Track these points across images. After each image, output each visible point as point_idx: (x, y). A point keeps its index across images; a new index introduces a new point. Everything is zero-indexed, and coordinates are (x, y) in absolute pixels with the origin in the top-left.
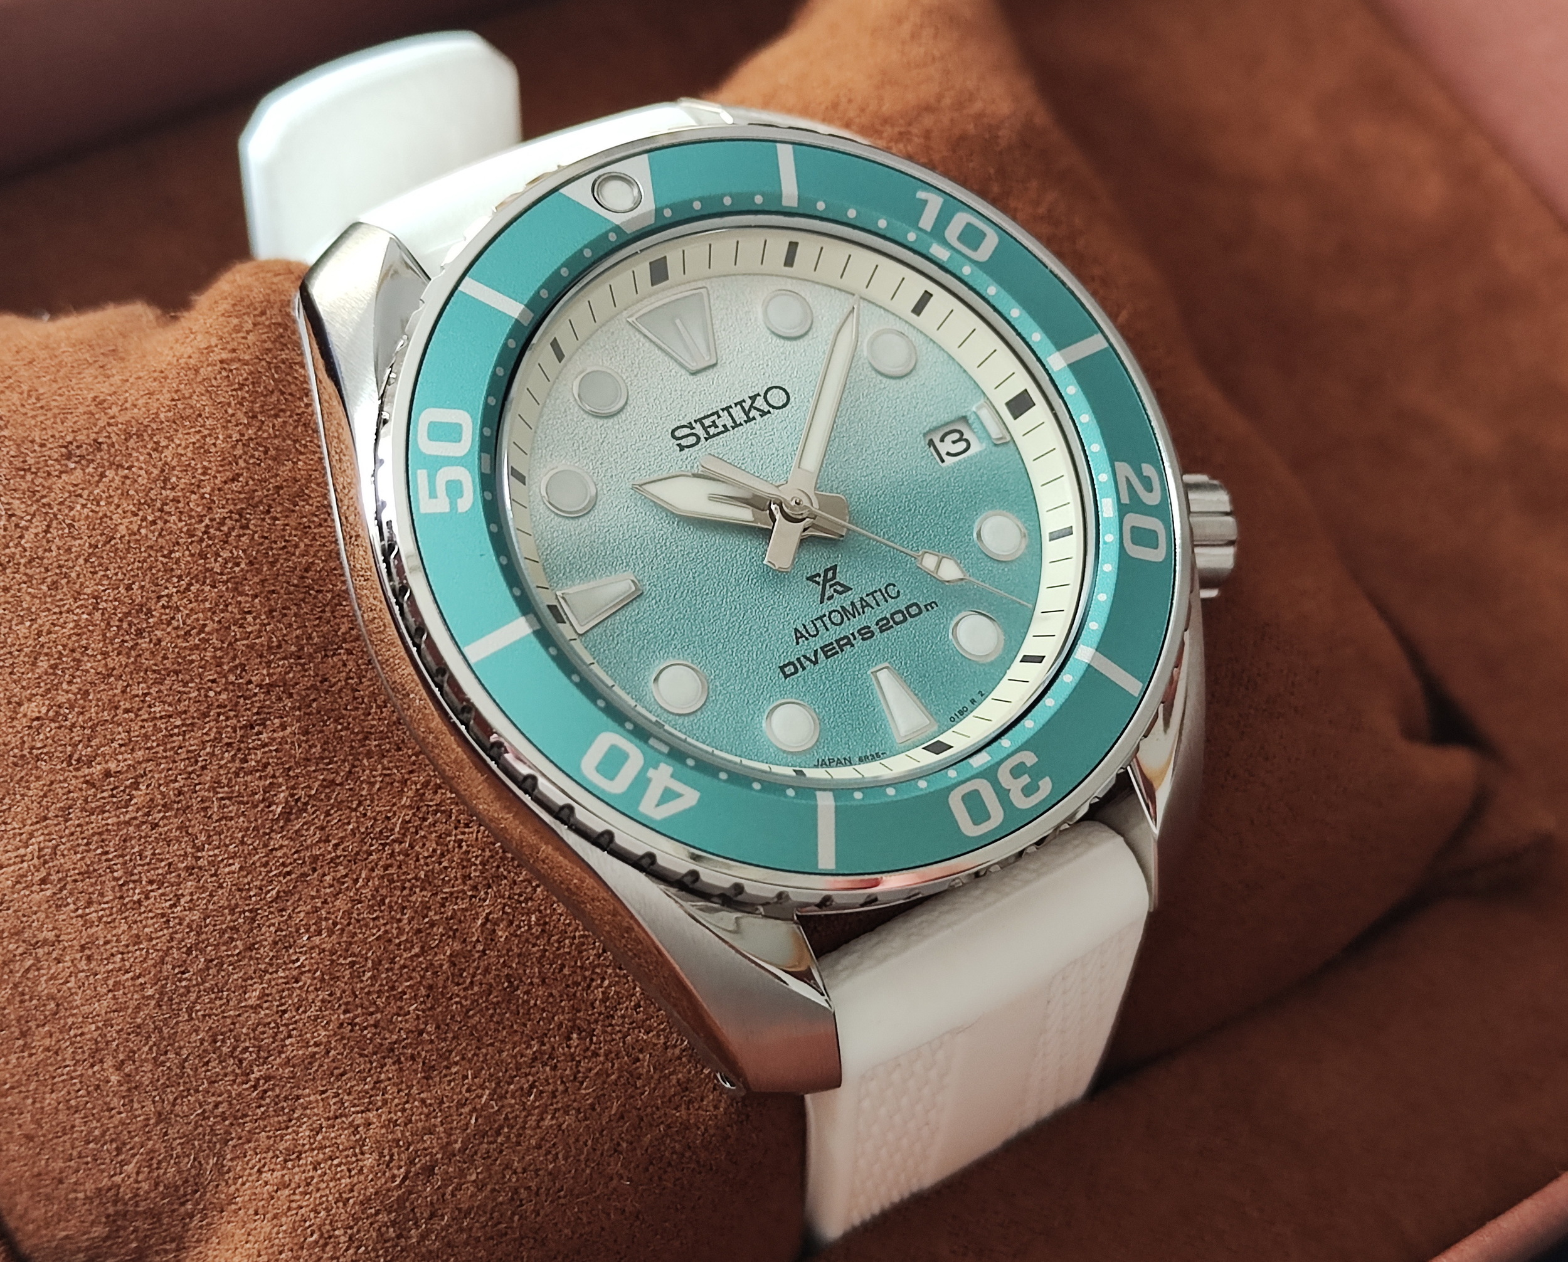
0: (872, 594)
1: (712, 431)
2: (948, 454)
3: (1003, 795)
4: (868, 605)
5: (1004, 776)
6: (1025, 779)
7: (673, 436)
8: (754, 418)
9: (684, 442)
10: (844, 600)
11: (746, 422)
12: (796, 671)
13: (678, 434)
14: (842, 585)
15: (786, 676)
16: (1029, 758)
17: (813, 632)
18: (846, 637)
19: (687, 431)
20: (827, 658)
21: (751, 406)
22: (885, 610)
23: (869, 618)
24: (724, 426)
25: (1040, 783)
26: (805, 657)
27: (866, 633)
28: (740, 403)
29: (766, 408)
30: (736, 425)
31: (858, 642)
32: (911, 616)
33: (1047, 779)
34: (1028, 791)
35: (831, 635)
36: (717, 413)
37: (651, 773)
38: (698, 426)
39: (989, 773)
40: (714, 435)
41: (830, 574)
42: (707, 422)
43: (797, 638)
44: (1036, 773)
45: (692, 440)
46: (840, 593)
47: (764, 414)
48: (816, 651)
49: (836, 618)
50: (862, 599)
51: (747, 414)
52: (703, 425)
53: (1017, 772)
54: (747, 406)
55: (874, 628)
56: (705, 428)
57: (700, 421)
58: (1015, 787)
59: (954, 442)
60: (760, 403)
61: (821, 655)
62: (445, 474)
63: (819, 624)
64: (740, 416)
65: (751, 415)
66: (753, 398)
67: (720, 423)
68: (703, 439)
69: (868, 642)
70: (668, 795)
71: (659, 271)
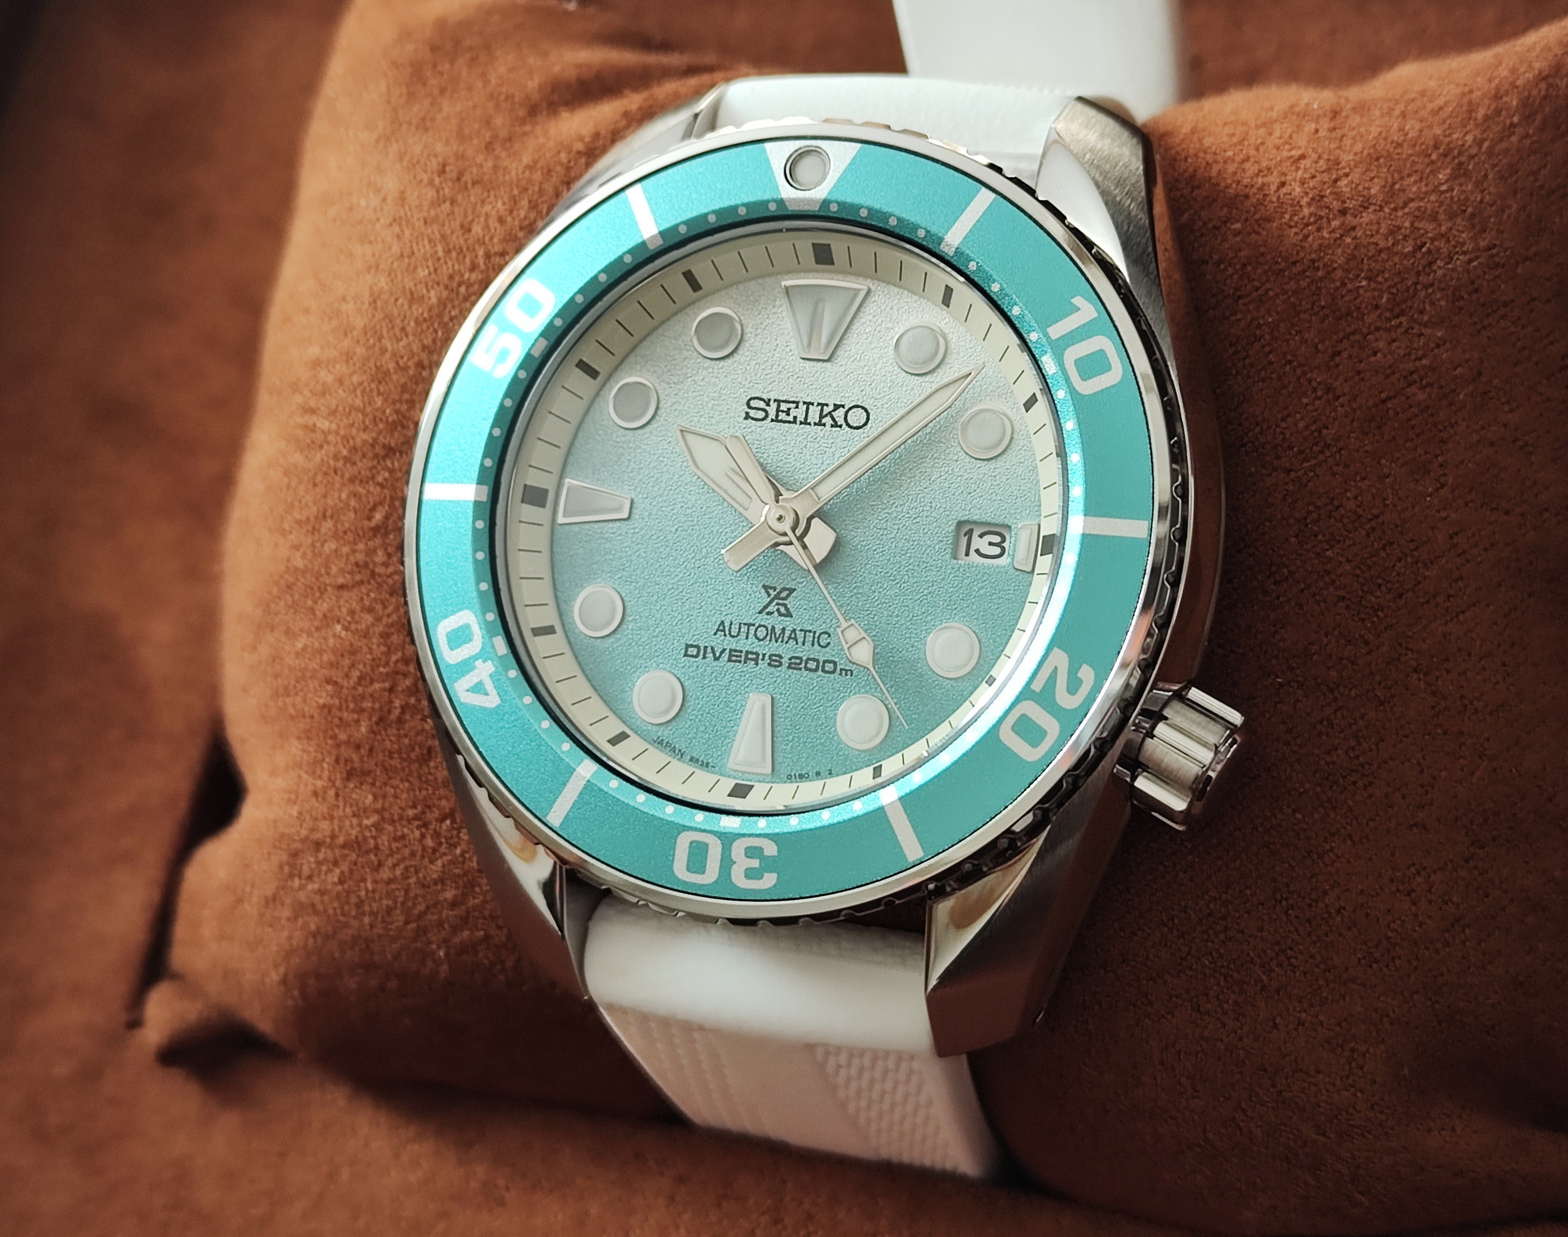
0: (806, 631)
1: (782, 416)
2: (977, 551)
3: (727, 862)
4: (796, 639)
5: (738, 849)
6: (755, 863)
7: (748, 404)
8: (824, 425)
9: (752, 413)
10: (777, 622)
11: (815, 424)
12: (696, 656)
13: (753, 403)
14: (787, 609)
15: (686, 655)
16: (771, 849)
17: (734, 632)
18: (757, 654)
19: (762, 405)
20: (730, 660)
21: (830, 413)
22: (805, 651)
23: (787, 651)
24: (795, 418)
25: (766, 875)
26: (712, 648)
27: (775, 661)
28: (822, 405)
29: (841, 421)
30: (805, 422)
31: (763, 664)
32: (823, 671)
33: (775, 875)
34: (750, 874)
35: (745, 644)
36: (797, 403)
38: (774, 406)
39: (727, 839)
40: (781, 421)
41: (784, 594)
42: (784, 407)
43: (718, 630)
44: (769, 864)
45: (761, 414)
46: (781, 614)
47: (835, 425)
48: (724, 650)
49: (762, 633)
50: (794, 630)
51: (821, 417)
52: (779, 406)
53: (751, 852)
54: (826, 410)
55: (785, 661)
56: (778, 410)
57: (778, 402)
58: (741, 864)
59: (990, 544)
60: (839, 415)
61: (726, 656)
63: (744, 629)
64: (814, 415)
65: (824, 421)
66: (837, 407)
67: (793, 413)
68: (769, 419)
69: (773, 669)
71: (823, 256)
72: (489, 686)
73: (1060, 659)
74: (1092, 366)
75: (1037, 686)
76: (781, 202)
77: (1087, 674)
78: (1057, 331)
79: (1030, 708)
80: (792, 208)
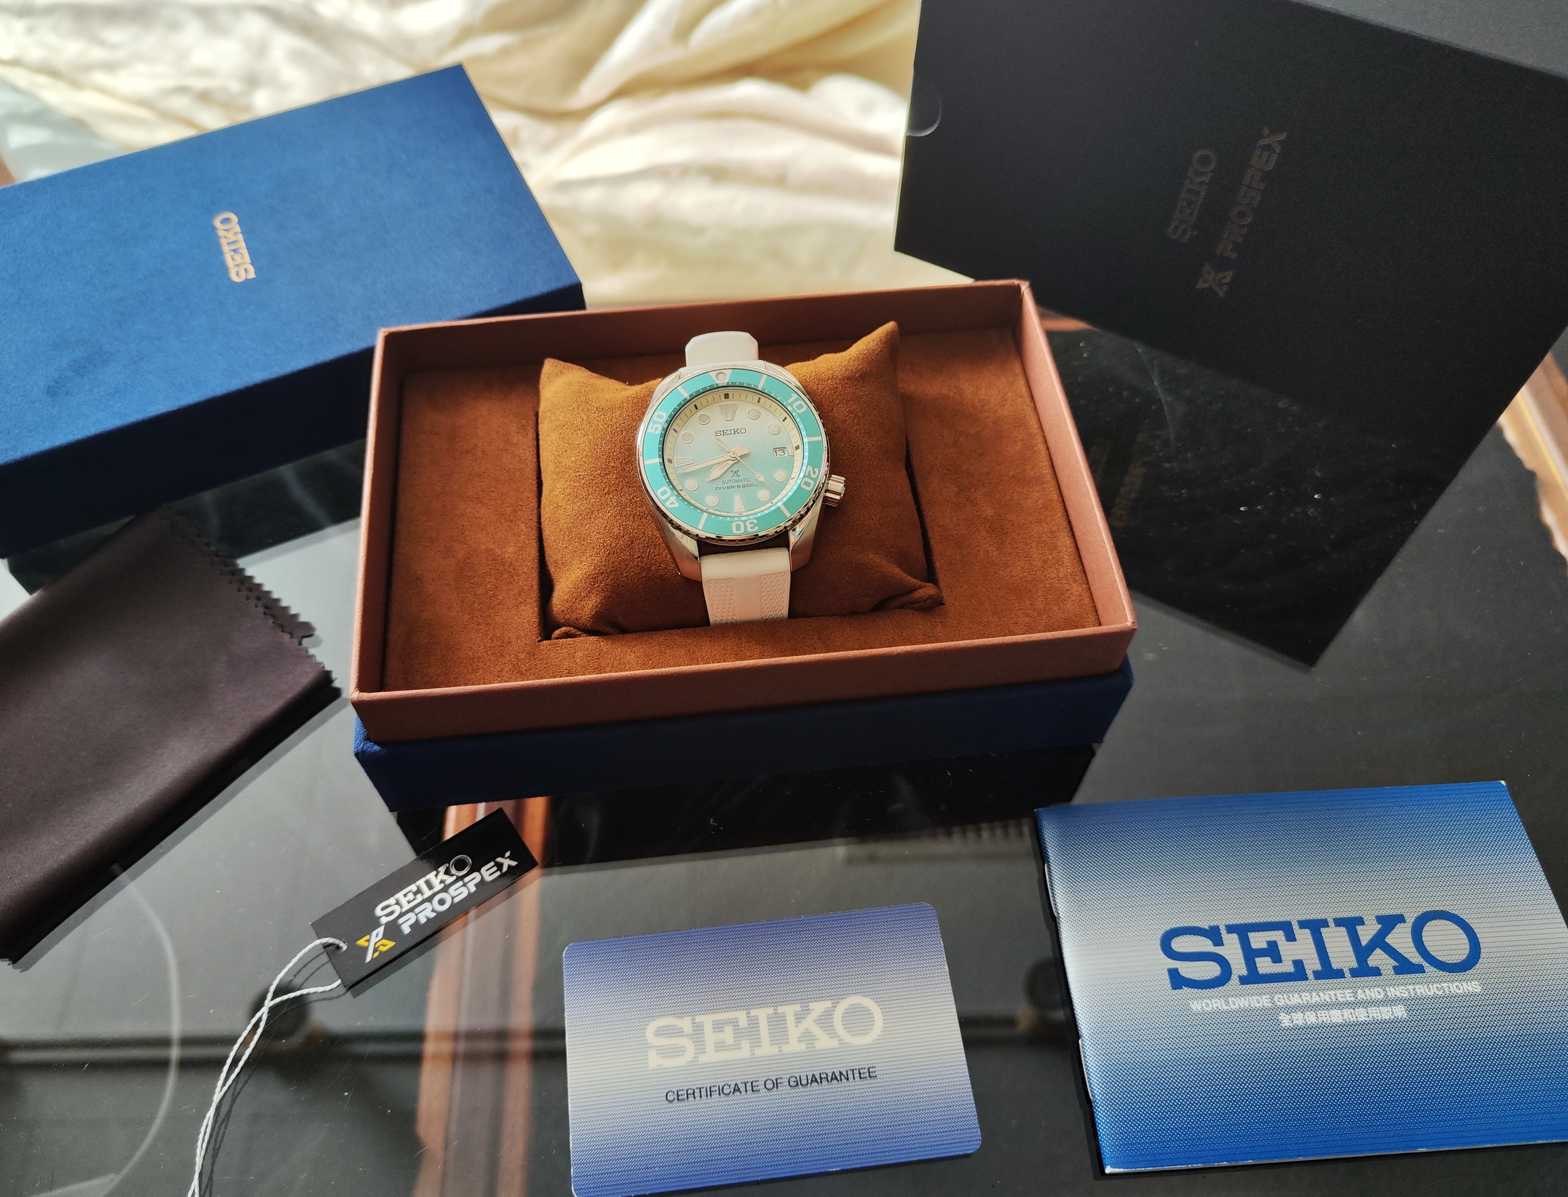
0: (744, 479)
1: (725, 434)
2: (779, 454)
3: (745, 527)
4: (742, 481)
5: (747, 523)
6: (752, 525)
7: (715, 433)
8: (735, 434)
9: (717, 434)
10: (737, 478)
11: (733, 434)
12: (719, 490)
13: (717, 432)
14: (738, 475)
15: (716, 490)
16: (755, 521)
17: (727, 483)
18: (734, 486)
19: (719, 432)
20: (727, 489)
22: (745, 483)
23: (741, 484)
24: (728, 434)
25: (755, 527)
26: (722, 487)
27: (739, 487)
28: (734, 430)
30: (731, 434)
31: (736, 488)
32: (750, 486)
33: (758, 527)
34: (751, 528)
35: (730, 485)
36: (727, 430)
37: (671, 497)
39: (744, 522)
41: (737, 472)
43: (723, 483)
44: (755, 525)
45: (719, 434)
47: (738, 433)
48: (725, 487)
49: (733, 481)
50: (741, 479)
51: (734, 432)
53: (751, 523)
56: (723, 433)
57: (723, 431)
58: (749, 526)
59: (781, 452)
60: (739, 431)
62: (656, 425)
63: (729, 481)
64: (732, 432)
66: (737, 430)
68: (722, 435)
70: (672, 503)
71: (727, 396)
72: (675, 502)
73: (810, 468)
74: (800, 407)
75: (807, 474)
76: (717, 384)
77: (816, 470)
78: (789, 401)
79: (806, 479)
80: (720, 385)
